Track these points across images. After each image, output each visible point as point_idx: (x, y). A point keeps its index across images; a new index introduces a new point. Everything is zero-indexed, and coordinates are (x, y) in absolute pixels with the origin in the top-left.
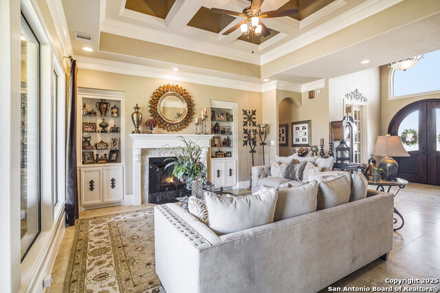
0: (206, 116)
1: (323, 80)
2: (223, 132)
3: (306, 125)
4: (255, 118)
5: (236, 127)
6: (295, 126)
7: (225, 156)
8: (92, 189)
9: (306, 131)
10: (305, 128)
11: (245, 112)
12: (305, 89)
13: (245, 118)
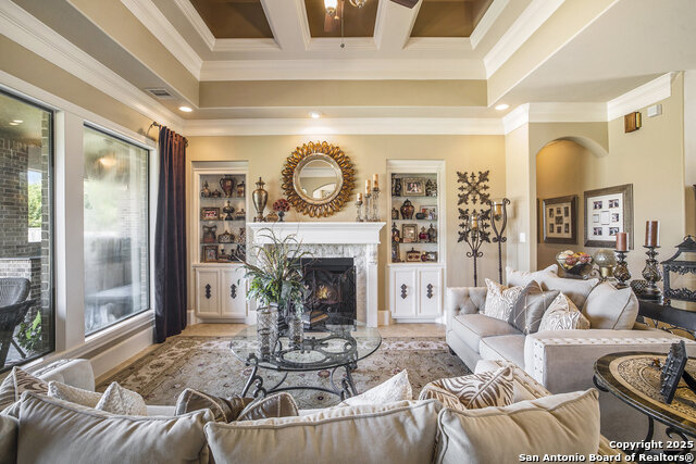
0: (376, 190)
1: (667, 78)
2: (422, 216)
3: (619, 197)
4: (486, 188)
5: (444, 205)
6: (591, 201)
7: (424, 260)
8: (208, 296)
9: (619, 210)
10: (614, 204)
11: (462, 177)
12: (614, 111)
13: (462, 189)
